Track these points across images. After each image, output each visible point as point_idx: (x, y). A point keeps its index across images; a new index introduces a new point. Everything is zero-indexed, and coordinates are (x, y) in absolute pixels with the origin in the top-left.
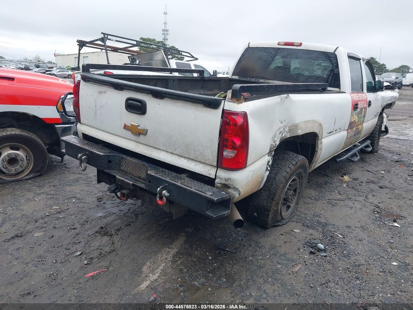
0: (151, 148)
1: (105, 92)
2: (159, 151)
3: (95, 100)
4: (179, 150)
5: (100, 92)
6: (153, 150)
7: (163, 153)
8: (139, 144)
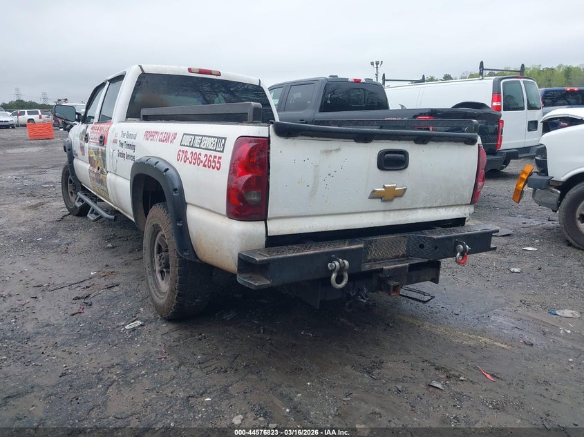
0: (404, 212)
1: (338, 150)
2: (414, 212)
3: (316, 166)
4: (440, 200)
5: (328, 152)
6: (408, 212)
7: (420, 211)
8: (387, 213)
